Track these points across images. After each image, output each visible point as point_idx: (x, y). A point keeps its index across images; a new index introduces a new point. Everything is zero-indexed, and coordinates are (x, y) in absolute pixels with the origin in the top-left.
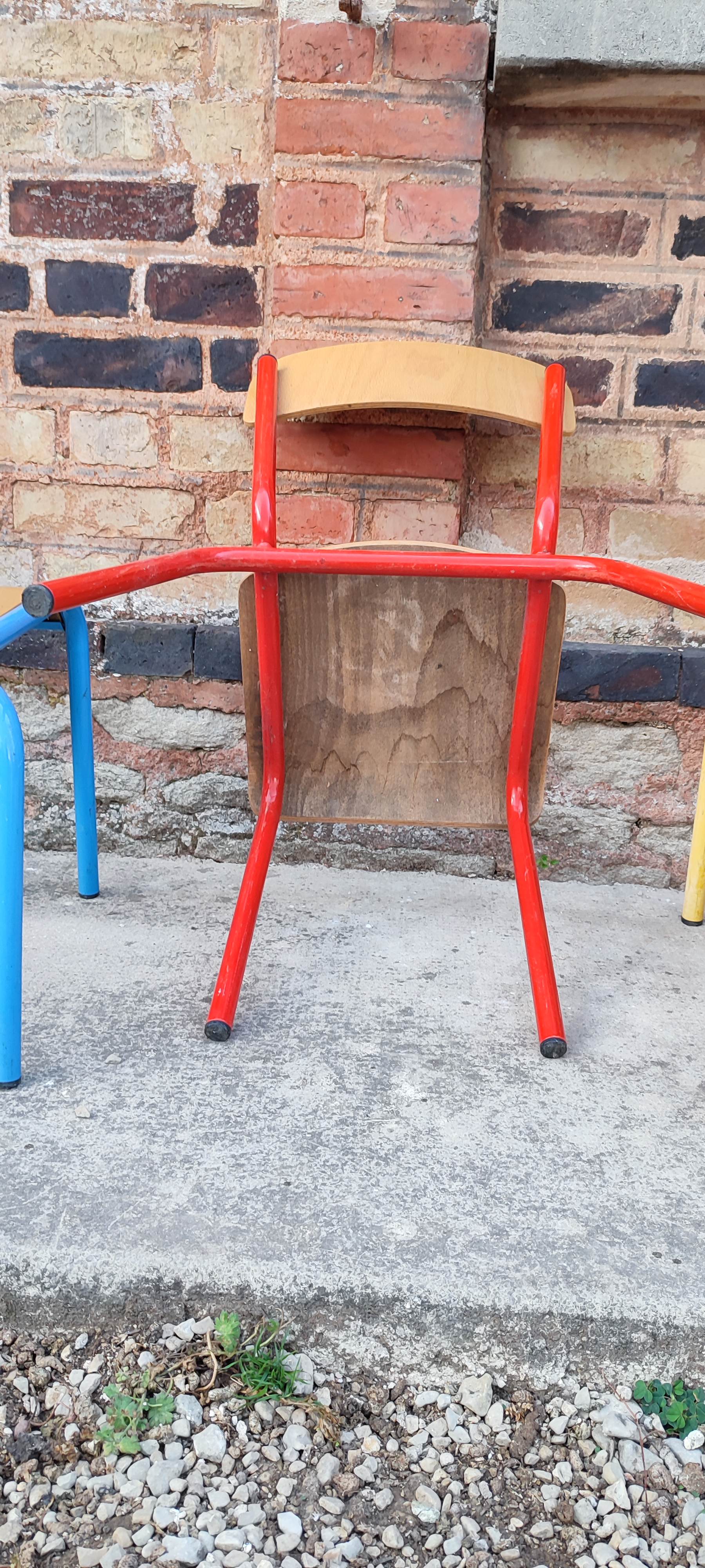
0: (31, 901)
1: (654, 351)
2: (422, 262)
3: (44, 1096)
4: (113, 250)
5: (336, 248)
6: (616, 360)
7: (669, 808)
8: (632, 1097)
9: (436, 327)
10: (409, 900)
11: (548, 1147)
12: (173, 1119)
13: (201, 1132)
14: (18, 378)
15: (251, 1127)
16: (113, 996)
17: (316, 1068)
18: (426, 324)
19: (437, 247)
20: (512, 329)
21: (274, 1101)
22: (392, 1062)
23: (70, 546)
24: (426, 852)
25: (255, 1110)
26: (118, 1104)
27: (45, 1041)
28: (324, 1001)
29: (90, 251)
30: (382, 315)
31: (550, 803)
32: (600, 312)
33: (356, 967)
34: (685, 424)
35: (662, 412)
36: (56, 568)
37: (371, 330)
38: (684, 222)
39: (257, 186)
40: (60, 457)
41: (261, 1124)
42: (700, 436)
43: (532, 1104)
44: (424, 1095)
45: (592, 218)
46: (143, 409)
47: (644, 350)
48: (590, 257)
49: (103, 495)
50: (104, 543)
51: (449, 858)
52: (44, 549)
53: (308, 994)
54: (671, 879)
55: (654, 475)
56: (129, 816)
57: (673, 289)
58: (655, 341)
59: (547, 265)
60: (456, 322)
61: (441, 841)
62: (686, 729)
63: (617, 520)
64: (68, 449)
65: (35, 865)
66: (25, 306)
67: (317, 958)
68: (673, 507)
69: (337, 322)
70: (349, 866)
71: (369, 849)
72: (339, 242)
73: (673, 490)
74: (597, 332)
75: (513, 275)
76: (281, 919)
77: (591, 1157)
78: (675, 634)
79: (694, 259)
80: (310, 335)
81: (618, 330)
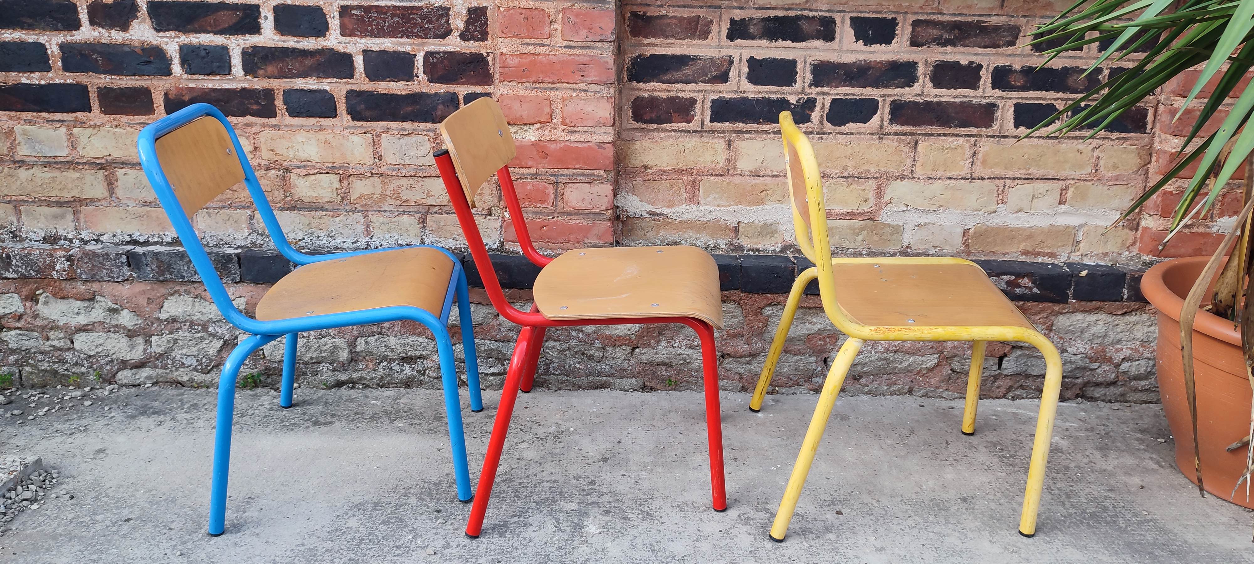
0: (379, 425)
1: (720, 92)
2: (584, 52)
3: (408, 544)
4: (404, 44)
6: (699, 97)
7: (739, 347)
8: (704, 524)
9: (593, 87)
10: (595, 410)
11: (659, 554)
12: (475, 552)
14: (349, 117)
15: (514, 554)
16: (435, 484)
17: (546, 519)
18: (589, 86)
19: (592, 43)
20: (638, 82)
21: (525, 539)
22: (585, 513)
23: (385, 211)
24: (605, 378)
25: (516, 545)
26: (447, 546)
28: (548, 480)
29: (390, 45)
30: (563, 81)
31: (673, 347)
32: (688, 71)
33: (565, 457)
34: (740, 132)
35: (726, 125)
36: (378, 224)
37: (557, 89)
38: (732, 21)
39: (486, 8)
40: (377, 161)
41: (519, 552)
42: (748, 139)
43: (654, 531)
44: (600, 530)
45: (681, 19)
46: (425, 133)
47: (714, 92)
48: (681, 41)
49: (404, 181)
50: (406, 209)
51: (617, 381)
52: (369, 213)
53: (540, 476)
54: (742, 387)
55: (723, 160)
56: (430, 366)
57: (728, 58)
58: (720, 87)
59: (657, 46)
60: (605, 84)
61: (613, 371)
62: (746, 304)
63: (704, 186)
64: (381, 156)
65: (376, 398)
66: (351, 76)
67: (543, 453)
68: (735, 177)
69: (537, 85)
70: (560, 389)
71: (572, 378)
72: (536, 41)
73: (735, 168)
74: (687, 82)
75: (638, 51)
76: (522, 427)
77: (680, 558)
78: (740, 248)
79: (739, 41)
80: (522, 92)
81: (699, 81)
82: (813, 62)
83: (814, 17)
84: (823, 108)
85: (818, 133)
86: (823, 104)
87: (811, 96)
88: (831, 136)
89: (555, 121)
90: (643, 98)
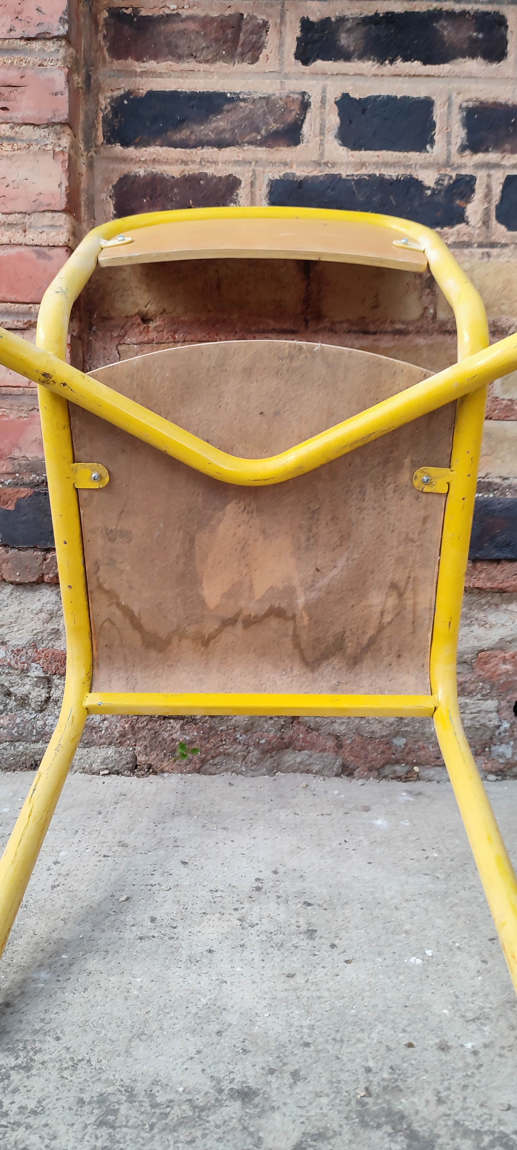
1: (285, 164)
2: (7, 59)
6: (243, 175)
9: (27, 131)
18: (17, 129)
19: (23, 43)
20: (125, 144)
32: (222, 124)
38: (306, 24)
45: (205, 22)
47: (274, 164)
48: (207, 66)
57: (300, 97)
58: (285, 153)
59: (160, 75)
60: (50, 125)
74: (220, 144)
75: (124, 85)
79: (319, 64)
81: (243, 143)
82: (464, 105)
83: (464, 13)
84: (488, 195)
85: (481, 245)
86: (488, 187)
87: (463, 172)
88: (506, 250)
90: (136, 177)
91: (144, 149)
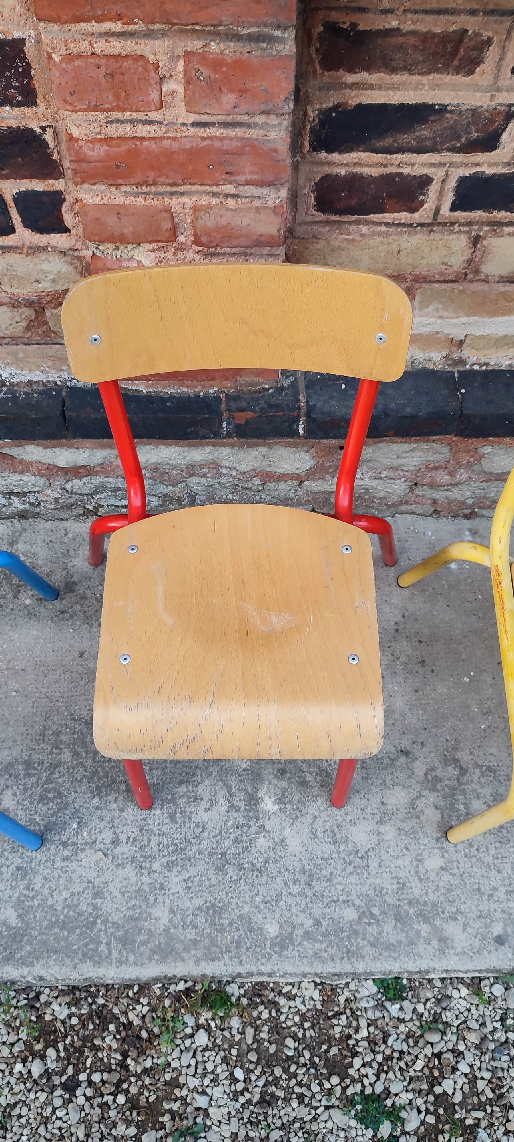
1: (478, 165)
2: (232, 133)
3: (75, 839)
5: (131, 122)
6: (438, 174)
8: (388, 792)
9: (250, 190)
11: (342, 847)
12: (148, 851)
13: (164, 860)
15: (189, 852)
18: (241, 188)
19: (247, 117)
20: (330, 151)
21: (198, 825)
25: (189, 835)
26: (116, 840)
27: (60, 780)
30: (192, 181)
32: (425, 133)
34: (497, 224)
35: (477, 215)
39: (21, 42)
41: (194, 848)
42: (509, 234)
44: (277, 806)
45: (426, 37)
47: (467, 165)
48: (420, 77)
55: (460, 262)
56: (44, 499)
57: (507, 109)
58: (480, 157)
59: (371, 87)
62: (459, 445)
68: (474, 284)
69: (145, 189)
72: (135, 116)
73: (477, 272)
74: (419, 150)
75: (333, 98)
77: (363, 853)
78: (462, 362)
80: (119, 200)
81: (442, 149)
89: (182, 239)
90: (337, 176)
91: (347, 154)
